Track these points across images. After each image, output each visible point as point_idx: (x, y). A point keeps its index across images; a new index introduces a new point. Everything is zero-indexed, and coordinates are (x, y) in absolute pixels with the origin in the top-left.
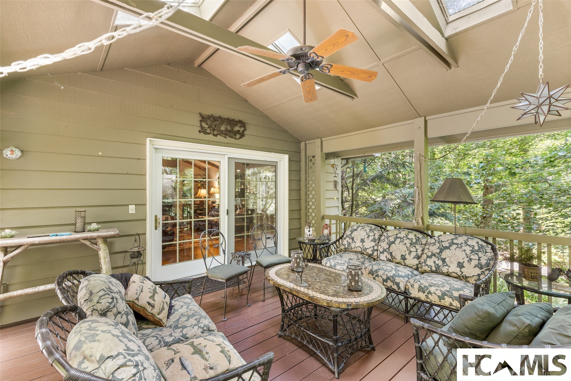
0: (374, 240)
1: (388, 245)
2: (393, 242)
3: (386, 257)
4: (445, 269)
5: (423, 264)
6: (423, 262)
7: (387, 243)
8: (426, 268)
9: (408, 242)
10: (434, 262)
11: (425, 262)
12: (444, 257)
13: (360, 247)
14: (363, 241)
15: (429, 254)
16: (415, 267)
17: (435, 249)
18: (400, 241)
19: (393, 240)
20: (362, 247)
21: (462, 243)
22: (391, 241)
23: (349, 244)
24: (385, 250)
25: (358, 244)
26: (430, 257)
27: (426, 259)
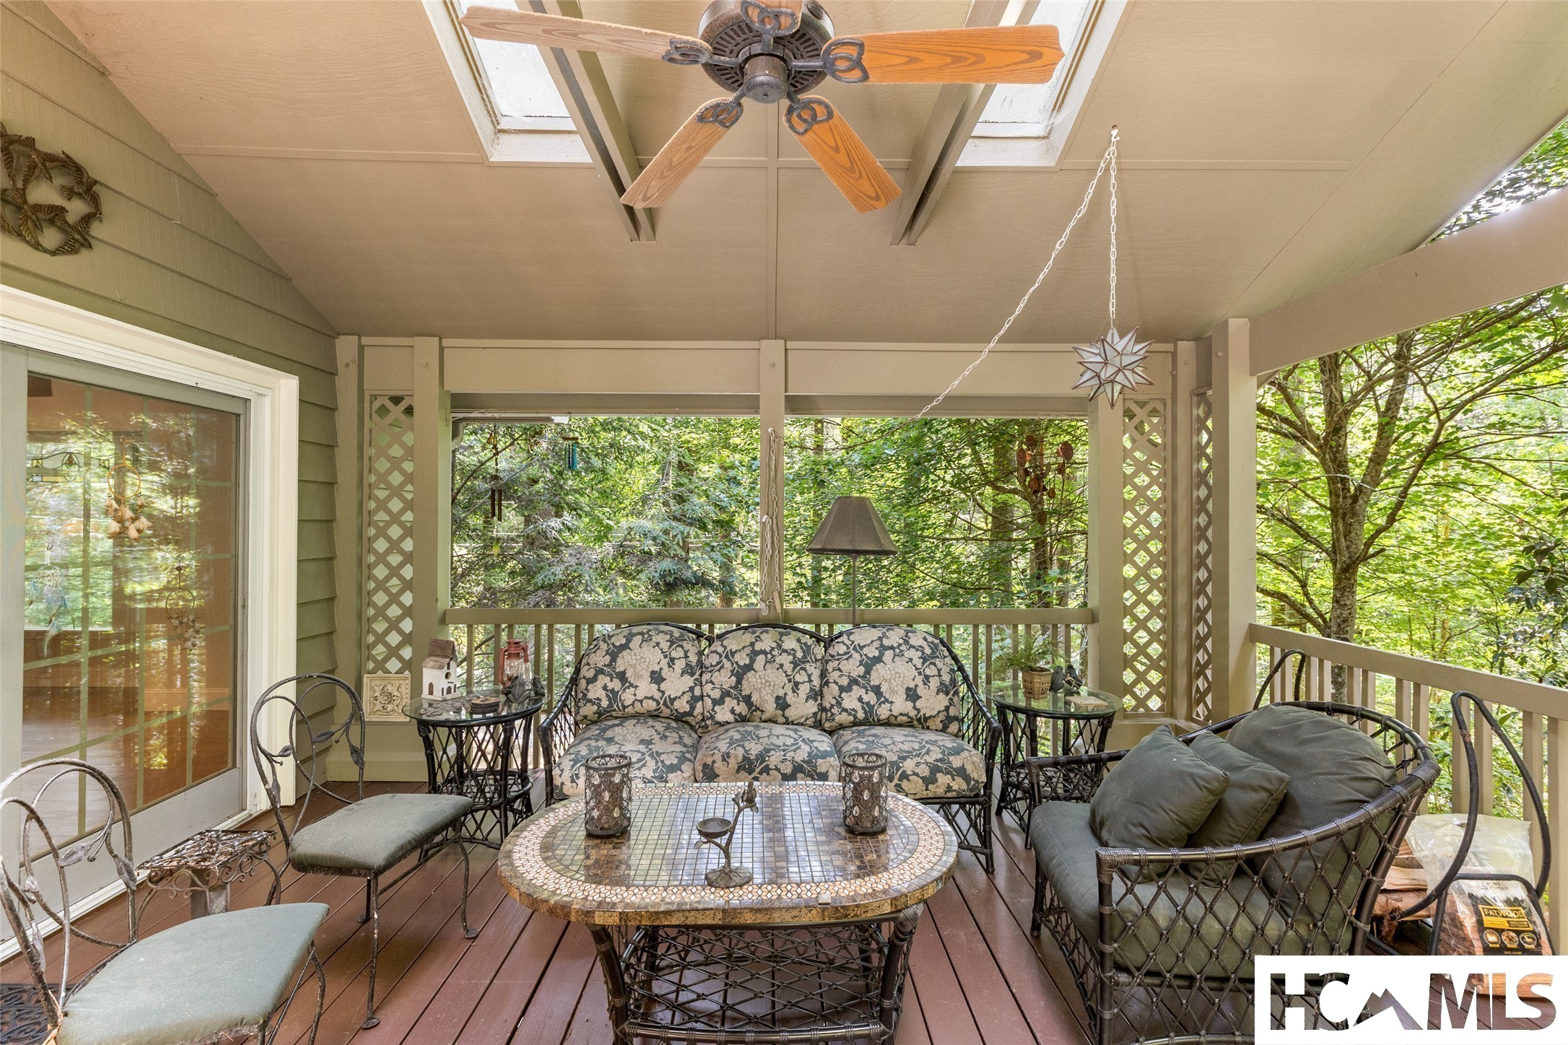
0: (688, 670)
1: (734, 679)
2: (749, 667)
3: (733, 711)
4: (883, 712)
5: (835, 710)
6: (832, 706)
7: (732, 671)
8: (844, 718)
9: (786, 660)
10: (860, 699)
11: (839, 704)
12: (877, 683)
13: (652, 698)
14: (657, 678)
15: (845, 682)
16: (810, 721)
17: (853, 667)
18: (766, 662)
19: (747, 661)
20: (657, 695)
21: (900, 645)
22: (741, 663)
23: (613, 696)
24: (726, 694)
25: (645, 688)
26: (847, 689)
27: (840, 696)
